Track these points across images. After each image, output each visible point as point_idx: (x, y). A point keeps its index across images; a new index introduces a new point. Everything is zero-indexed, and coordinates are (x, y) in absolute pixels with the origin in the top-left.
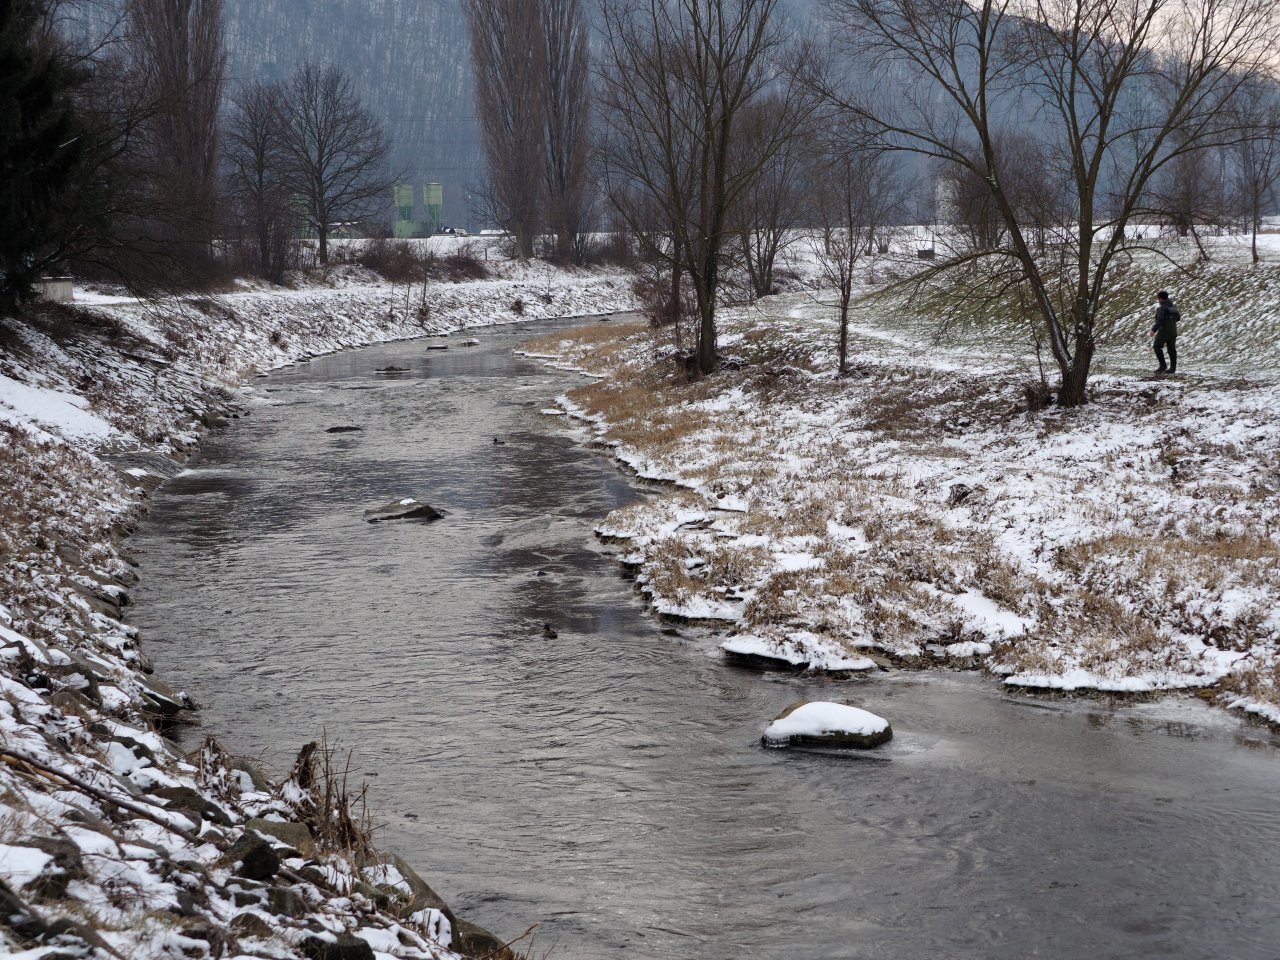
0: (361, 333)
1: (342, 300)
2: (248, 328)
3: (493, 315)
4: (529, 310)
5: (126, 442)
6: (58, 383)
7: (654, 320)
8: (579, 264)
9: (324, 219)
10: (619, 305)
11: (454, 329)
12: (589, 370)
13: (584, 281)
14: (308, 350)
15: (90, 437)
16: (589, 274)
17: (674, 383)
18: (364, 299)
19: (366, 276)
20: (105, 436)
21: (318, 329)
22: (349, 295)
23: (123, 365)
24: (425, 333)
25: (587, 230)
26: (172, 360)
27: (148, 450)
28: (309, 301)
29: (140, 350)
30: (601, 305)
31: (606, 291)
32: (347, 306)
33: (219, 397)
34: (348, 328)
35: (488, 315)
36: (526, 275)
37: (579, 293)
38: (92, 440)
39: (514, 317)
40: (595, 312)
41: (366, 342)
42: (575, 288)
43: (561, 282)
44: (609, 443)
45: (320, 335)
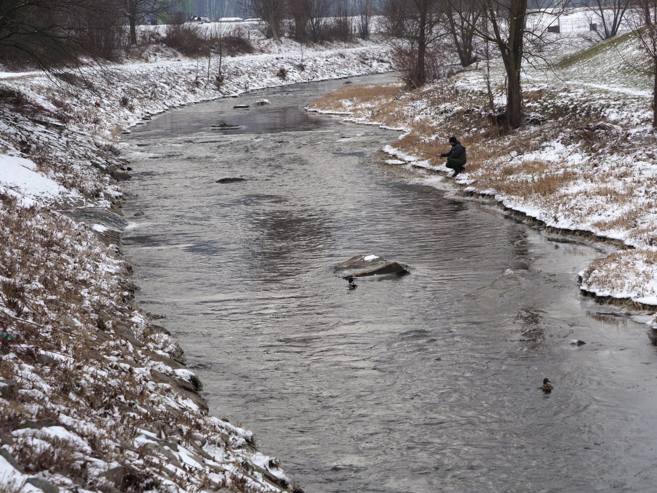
0: (177, 96)
1: (161, 71)
2: (103, 95)
3: (265, 80)
4: (289, 75)
5: (73, 198)
6: (8, 149)
7: (409, 83)
8: (315, 41)
9: (134, 11)
10: (350, 71)
11: (241, 91)
12: (387, 125)
13: (324, 54)
14: (147, 111)
15: (45, 195)
16: (324, 48)
17: (486, 136)
18: (175, 71)
19: (169, 53)
20: (57, 194)
21: (149, 94)
22: (165, 67)
23: (35, 129)
24: (221, 95)
25: (321, 16)
26: (65, 123)
27: (92, 206)
28: (139, 73)
29: (40, 115)
30: (338, 71)
31: (340, 61)
32: (165, 76)
33: (110, 153)
34: (169, 93)
35: (262, 80)
36: (280, 50)
37: (322, 63)
38: (46, 198)
39: (280, 81)
40: (335, 76)
41: (183, 103)
42: (318, 59)
43: (308, 54)
44: (482, 192)
45: (151, 99)
